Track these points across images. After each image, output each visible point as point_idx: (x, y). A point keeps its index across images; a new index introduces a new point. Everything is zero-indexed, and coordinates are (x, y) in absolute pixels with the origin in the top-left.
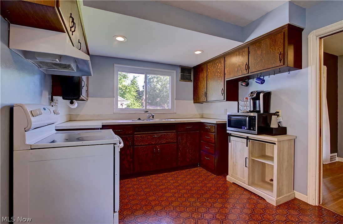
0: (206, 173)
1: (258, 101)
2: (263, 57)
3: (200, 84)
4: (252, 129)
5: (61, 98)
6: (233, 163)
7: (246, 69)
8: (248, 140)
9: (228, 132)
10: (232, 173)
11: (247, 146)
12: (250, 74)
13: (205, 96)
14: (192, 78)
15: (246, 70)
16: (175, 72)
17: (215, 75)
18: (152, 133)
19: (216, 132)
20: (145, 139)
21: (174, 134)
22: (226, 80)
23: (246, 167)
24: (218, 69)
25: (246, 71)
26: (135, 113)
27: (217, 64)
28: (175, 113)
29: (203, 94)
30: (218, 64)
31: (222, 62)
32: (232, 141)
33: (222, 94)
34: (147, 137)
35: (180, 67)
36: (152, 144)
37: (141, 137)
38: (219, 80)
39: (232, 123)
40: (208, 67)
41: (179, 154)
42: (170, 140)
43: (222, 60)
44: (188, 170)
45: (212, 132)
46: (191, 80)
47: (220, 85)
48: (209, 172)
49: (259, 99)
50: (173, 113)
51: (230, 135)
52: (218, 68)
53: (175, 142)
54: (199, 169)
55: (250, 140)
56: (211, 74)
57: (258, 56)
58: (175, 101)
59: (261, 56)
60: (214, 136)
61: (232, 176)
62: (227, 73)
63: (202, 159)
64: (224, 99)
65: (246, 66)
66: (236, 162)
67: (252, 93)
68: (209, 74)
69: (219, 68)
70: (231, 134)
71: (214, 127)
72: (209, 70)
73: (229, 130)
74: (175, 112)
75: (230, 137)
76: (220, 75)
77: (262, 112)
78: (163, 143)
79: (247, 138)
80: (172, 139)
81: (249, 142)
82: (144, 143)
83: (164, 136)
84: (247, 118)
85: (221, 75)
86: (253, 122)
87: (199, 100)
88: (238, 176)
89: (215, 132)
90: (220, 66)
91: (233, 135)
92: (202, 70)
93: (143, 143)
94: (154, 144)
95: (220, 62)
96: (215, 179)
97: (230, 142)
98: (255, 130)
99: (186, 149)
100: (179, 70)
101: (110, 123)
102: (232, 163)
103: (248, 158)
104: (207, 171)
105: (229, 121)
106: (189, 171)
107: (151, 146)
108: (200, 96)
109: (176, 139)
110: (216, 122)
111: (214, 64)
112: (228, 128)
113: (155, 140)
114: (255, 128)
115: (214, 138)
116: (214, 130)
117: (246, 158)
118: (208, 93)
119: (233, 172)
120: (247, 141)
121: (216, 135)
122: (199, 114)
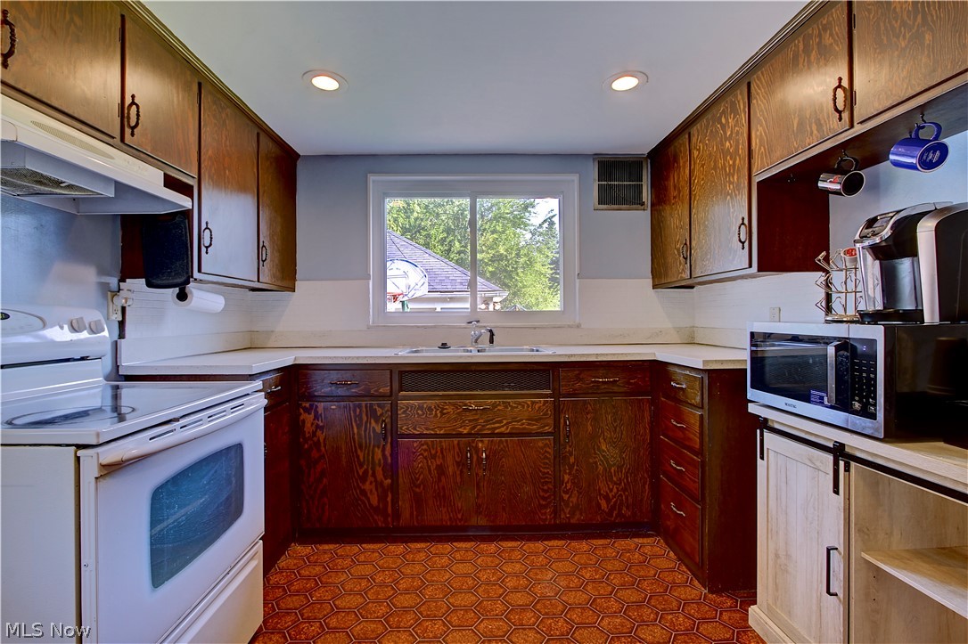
0: (672, 570)
1: (905, 265)
2: (924, 18)
3: (671, 214)
4: (857, 405)
5: (139, 283)
6: (777, 556)
7: (840, 106)
8: (842, 464)
9: (752, 409)
10: (770, 602)
11: (836, 491)
12: (859, 129)
13: (686, 259)
14: (646, 195)
15: (840, 112)
16: (575, 178)
17: (715, 168)
18: (461, 397)
19: (706, 406)
20: (436, 414)
21: (546, 402)
22: (756, 180)
23: (828, 591)
24: (726, 139)
25: (840, 119)
26: (435, 327)
27: (723, 121)
28: (578, 326)
29: (678, 250)
30: (727, 120)
31: (742, 105)
32: (771, 456)
33: (743, 243)
34: (443, 409)
35: (594, 159)
36: (460, 435)
37: (421, 408)
38: (730, 183)
39: (767, 369)
40: (694, 140)
41: (566, 477)
42: (529, 424)
43: (739, 97)
44: (600, 542)
45: (693, 405)
46: (643, 204)
47: (733, 206)
48: (684, 568)
49: (913, 253)
50: (570, 326)
51: (764, 424)
52: (725, 133)
53: (549, 434)
54: (652, 546)
55: (853, 464)
56: (703, 165)
57: (897, 25)
58: (577, 281)
59: (915, 19)
60: (698, 424)
61: (771, 613)
62: (760, 149)
63: (662, 506)
64: (750, 266)
65: (840, 93)
66: (788, 556)
67: (871, 223)
68: (697, 167)
69: (729, 133)
70: (766, 420)
71: (697, 385)
72: (696, 153)
73: (760, 402)
74: (577, 321)
75: (762, 435)
76: (734, 162)
77: (931, 316)
78: (502, 435)
79: (838, 451)
80: (537, 420)
81: (847, 469)
82: (432, 430)
83: (506, 407)
84: (831, 350)
85: (737, 162)
86: (861, 371)
87: (666, 275)
88: (795, 625)
89: (702, 408)
90: (734, 125)
91: (777, 426)
92: (676, 159)
93: (427, 429)
94: (469, 434)
95: (735, 111)
96: (692, 609)
97: (762, 458)
98: (873, 416)
99: (596, 463)
100: (594, 171)
101: (318, 358)
102: (771, 556)
103: (841, 549)
104: (680, 559)
105: (757, 360)
106: (605, 547)
107: (456, 441)
108: (670, 260)
109: (551, 421)
110: (705, 362)
111: (713, 123)
112: (752, 393)
113: (470, 421)
114: (875, 405)
115: (697, 428)
116: (698, 399)
117: (829, 550)
118: (694, 244)
119: (776, 599)
120: (836, 464)
121: (706, 417)
122: (679, 330)
